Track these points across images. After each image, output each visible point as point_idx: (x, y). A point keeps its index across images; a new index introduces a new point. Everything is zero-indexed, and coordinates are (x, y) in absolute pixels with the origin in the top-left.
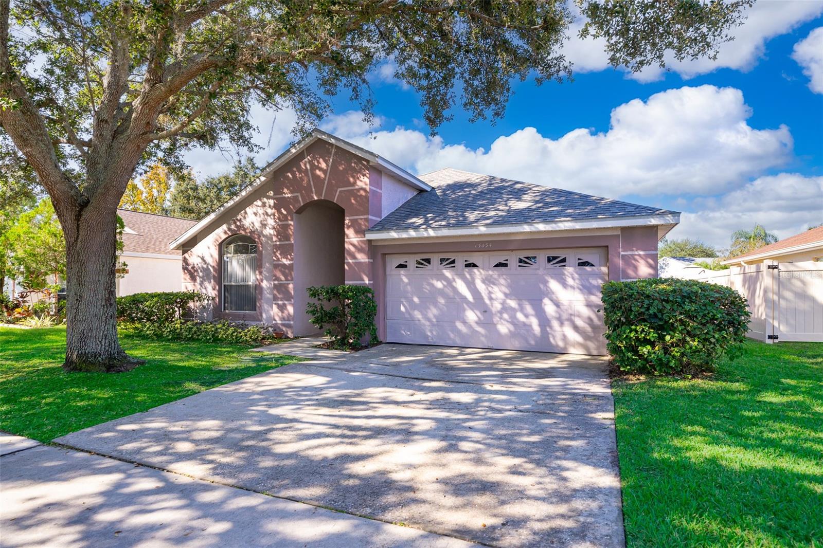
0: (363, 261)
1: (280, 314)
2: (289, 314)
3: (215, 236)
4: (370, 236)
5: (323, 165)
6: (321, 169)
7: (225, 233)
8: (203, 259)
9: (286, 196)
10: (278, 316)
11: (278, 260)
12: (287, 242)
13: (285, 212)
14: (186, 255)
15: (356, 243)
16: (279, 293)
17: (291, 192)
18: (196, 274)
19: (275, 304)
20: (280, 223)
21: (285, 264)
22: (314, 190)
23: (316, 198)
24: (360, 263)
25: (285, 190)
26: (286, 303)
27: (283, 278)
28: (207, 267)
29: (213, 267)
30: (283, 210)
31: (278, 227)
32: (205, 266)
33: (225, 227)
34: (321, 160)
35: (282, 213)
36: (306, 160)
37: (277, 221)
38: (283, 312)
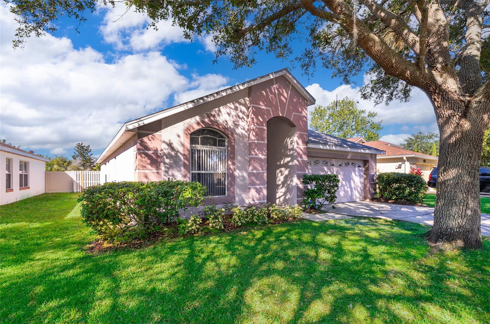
0: (305, 159)
1: (257, 196)
2: (263, 195)
3: (186, 125)
4: (311, 146)
5: (285, 95)
6: (284, 97)
7: (198, 124)
8: (170, 145)
9: (262, 107)
10: (256, 197)
11: (256, 154)
12: (262, 142)
13: (261, 120)
14: (145, 139)
15: (302, 149)
16: (257, 180)
17: (265, 106)
18: (159, 160)
19: (254, 188)
20: (257, 126)
21: (261, 159)
22: (280, 109)
23: (281, 115)
24: (304, 161)
25: (261, 103)
26: (262, 187)
27: (260, 169)
28: (176, 154)
29: (184, 155)
30: (260, 118)
31: (256, 130)
32: (173, 153)
33: (198, 118)
34: (284, 91)
35: (259, 120)
36: (275, 86)
37: (256, 124)
38: (259, 194)
